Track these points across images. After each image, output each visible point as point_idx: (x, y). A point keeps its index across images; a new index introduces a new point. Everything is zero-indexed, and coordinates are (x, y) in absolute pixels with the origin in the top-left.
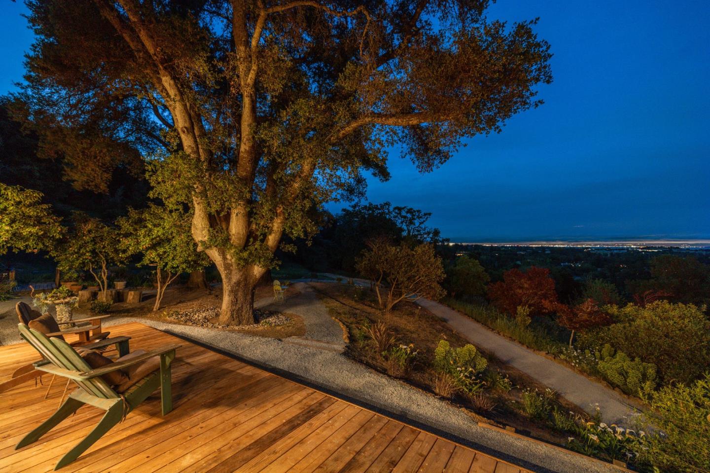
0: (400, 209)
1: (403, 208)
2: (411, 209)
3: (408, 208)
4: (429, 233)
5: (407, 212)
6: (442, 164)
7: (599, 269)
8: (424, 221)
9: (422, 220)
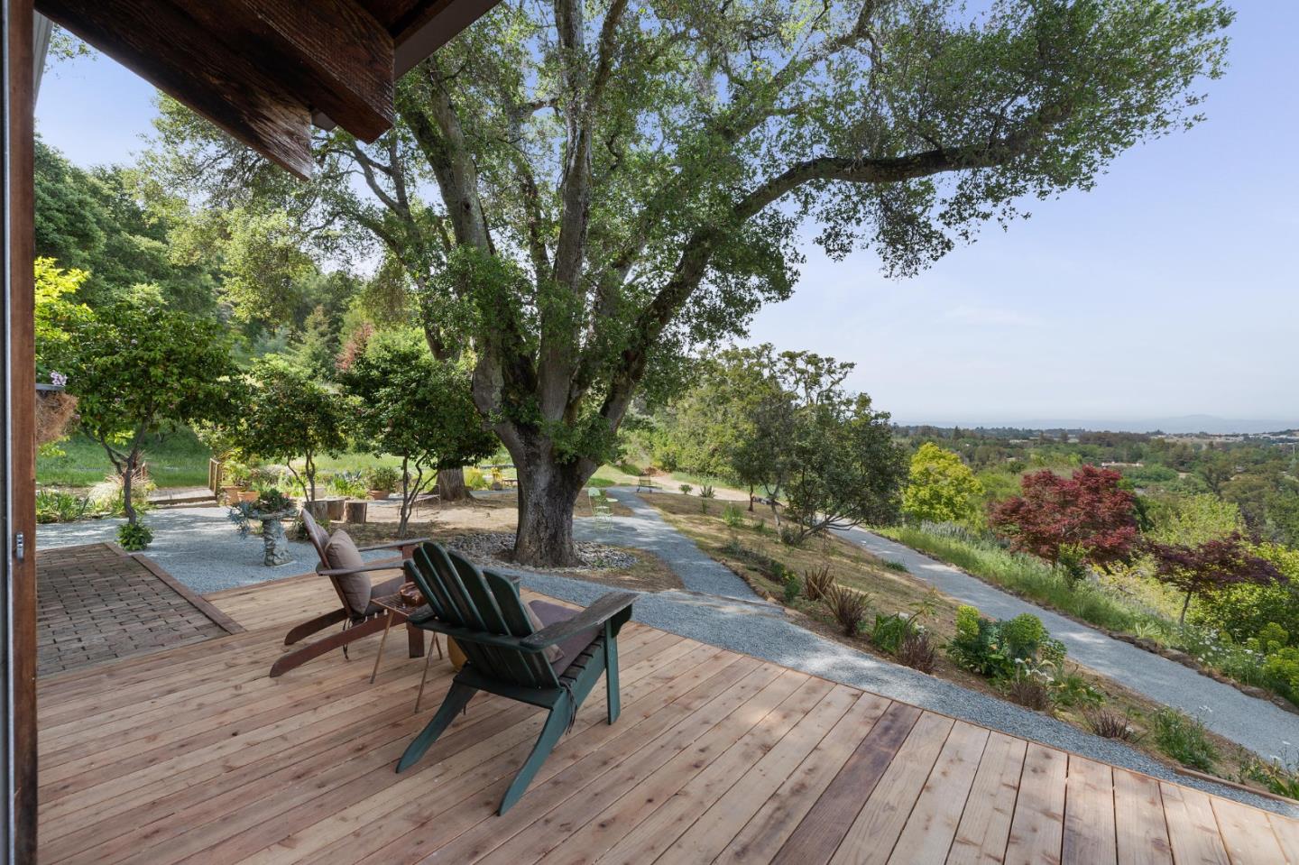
0: (792, 357)
1: (800, 355)
2: (815, 356)
3: (809, 354)
4: (849, 402)
5: (808, 362)
6: (936, 259)
7: (1183, 476)
8: (841, 379)
9: (836, 377)
